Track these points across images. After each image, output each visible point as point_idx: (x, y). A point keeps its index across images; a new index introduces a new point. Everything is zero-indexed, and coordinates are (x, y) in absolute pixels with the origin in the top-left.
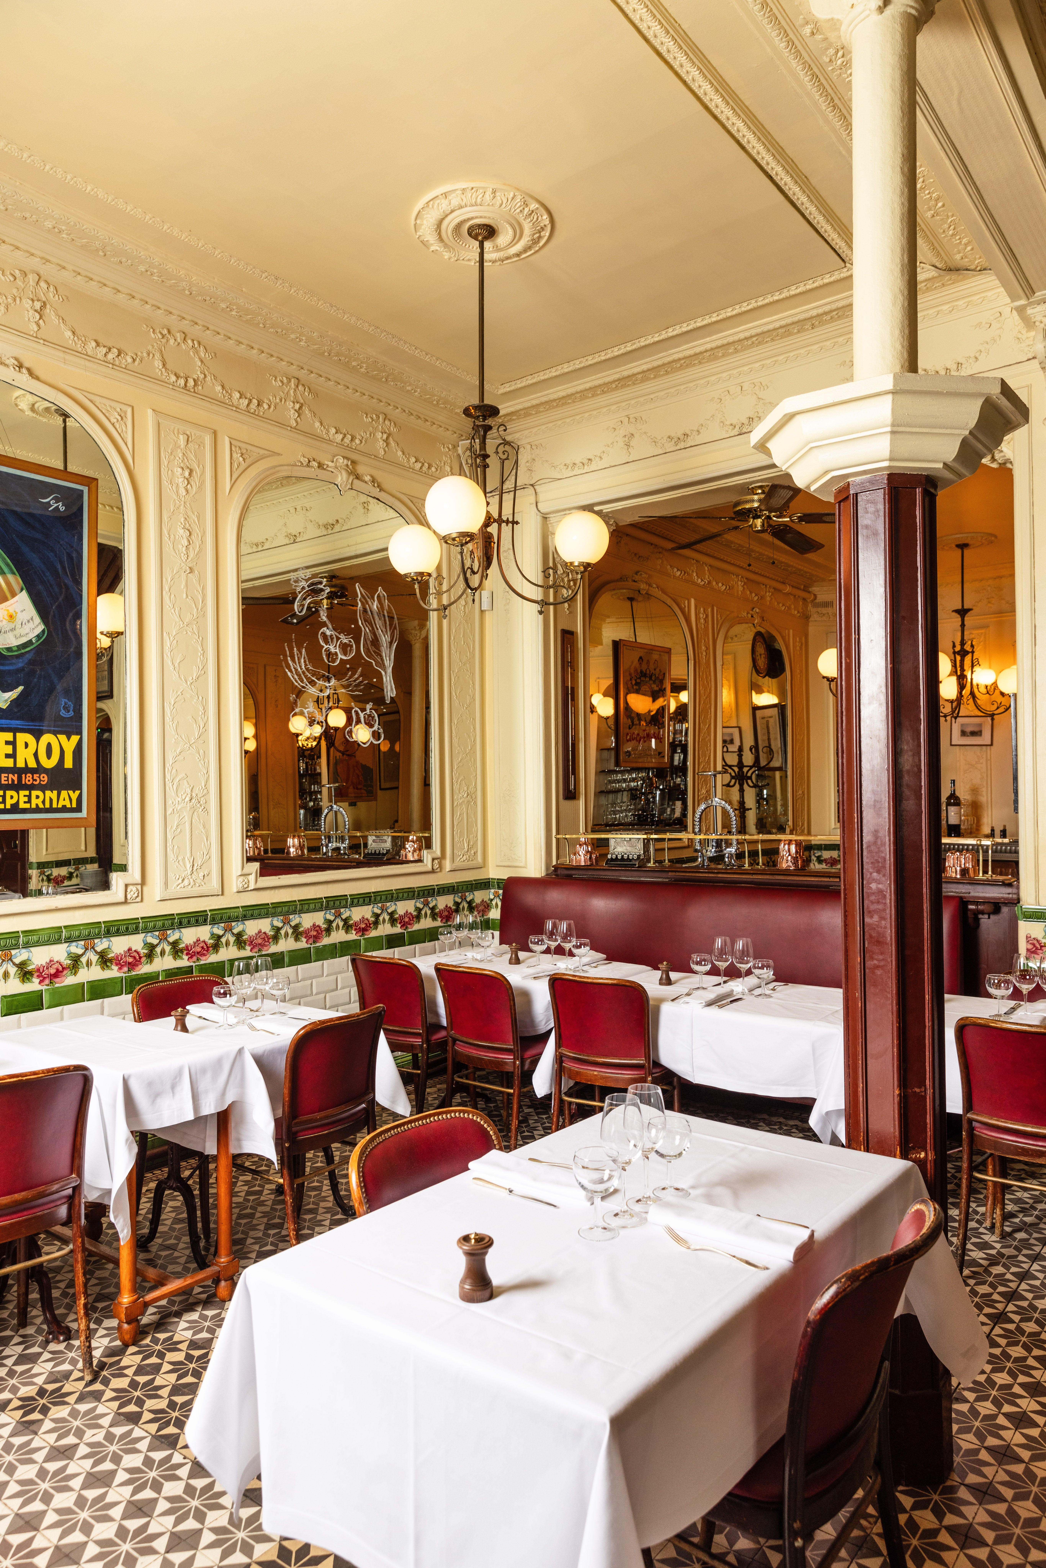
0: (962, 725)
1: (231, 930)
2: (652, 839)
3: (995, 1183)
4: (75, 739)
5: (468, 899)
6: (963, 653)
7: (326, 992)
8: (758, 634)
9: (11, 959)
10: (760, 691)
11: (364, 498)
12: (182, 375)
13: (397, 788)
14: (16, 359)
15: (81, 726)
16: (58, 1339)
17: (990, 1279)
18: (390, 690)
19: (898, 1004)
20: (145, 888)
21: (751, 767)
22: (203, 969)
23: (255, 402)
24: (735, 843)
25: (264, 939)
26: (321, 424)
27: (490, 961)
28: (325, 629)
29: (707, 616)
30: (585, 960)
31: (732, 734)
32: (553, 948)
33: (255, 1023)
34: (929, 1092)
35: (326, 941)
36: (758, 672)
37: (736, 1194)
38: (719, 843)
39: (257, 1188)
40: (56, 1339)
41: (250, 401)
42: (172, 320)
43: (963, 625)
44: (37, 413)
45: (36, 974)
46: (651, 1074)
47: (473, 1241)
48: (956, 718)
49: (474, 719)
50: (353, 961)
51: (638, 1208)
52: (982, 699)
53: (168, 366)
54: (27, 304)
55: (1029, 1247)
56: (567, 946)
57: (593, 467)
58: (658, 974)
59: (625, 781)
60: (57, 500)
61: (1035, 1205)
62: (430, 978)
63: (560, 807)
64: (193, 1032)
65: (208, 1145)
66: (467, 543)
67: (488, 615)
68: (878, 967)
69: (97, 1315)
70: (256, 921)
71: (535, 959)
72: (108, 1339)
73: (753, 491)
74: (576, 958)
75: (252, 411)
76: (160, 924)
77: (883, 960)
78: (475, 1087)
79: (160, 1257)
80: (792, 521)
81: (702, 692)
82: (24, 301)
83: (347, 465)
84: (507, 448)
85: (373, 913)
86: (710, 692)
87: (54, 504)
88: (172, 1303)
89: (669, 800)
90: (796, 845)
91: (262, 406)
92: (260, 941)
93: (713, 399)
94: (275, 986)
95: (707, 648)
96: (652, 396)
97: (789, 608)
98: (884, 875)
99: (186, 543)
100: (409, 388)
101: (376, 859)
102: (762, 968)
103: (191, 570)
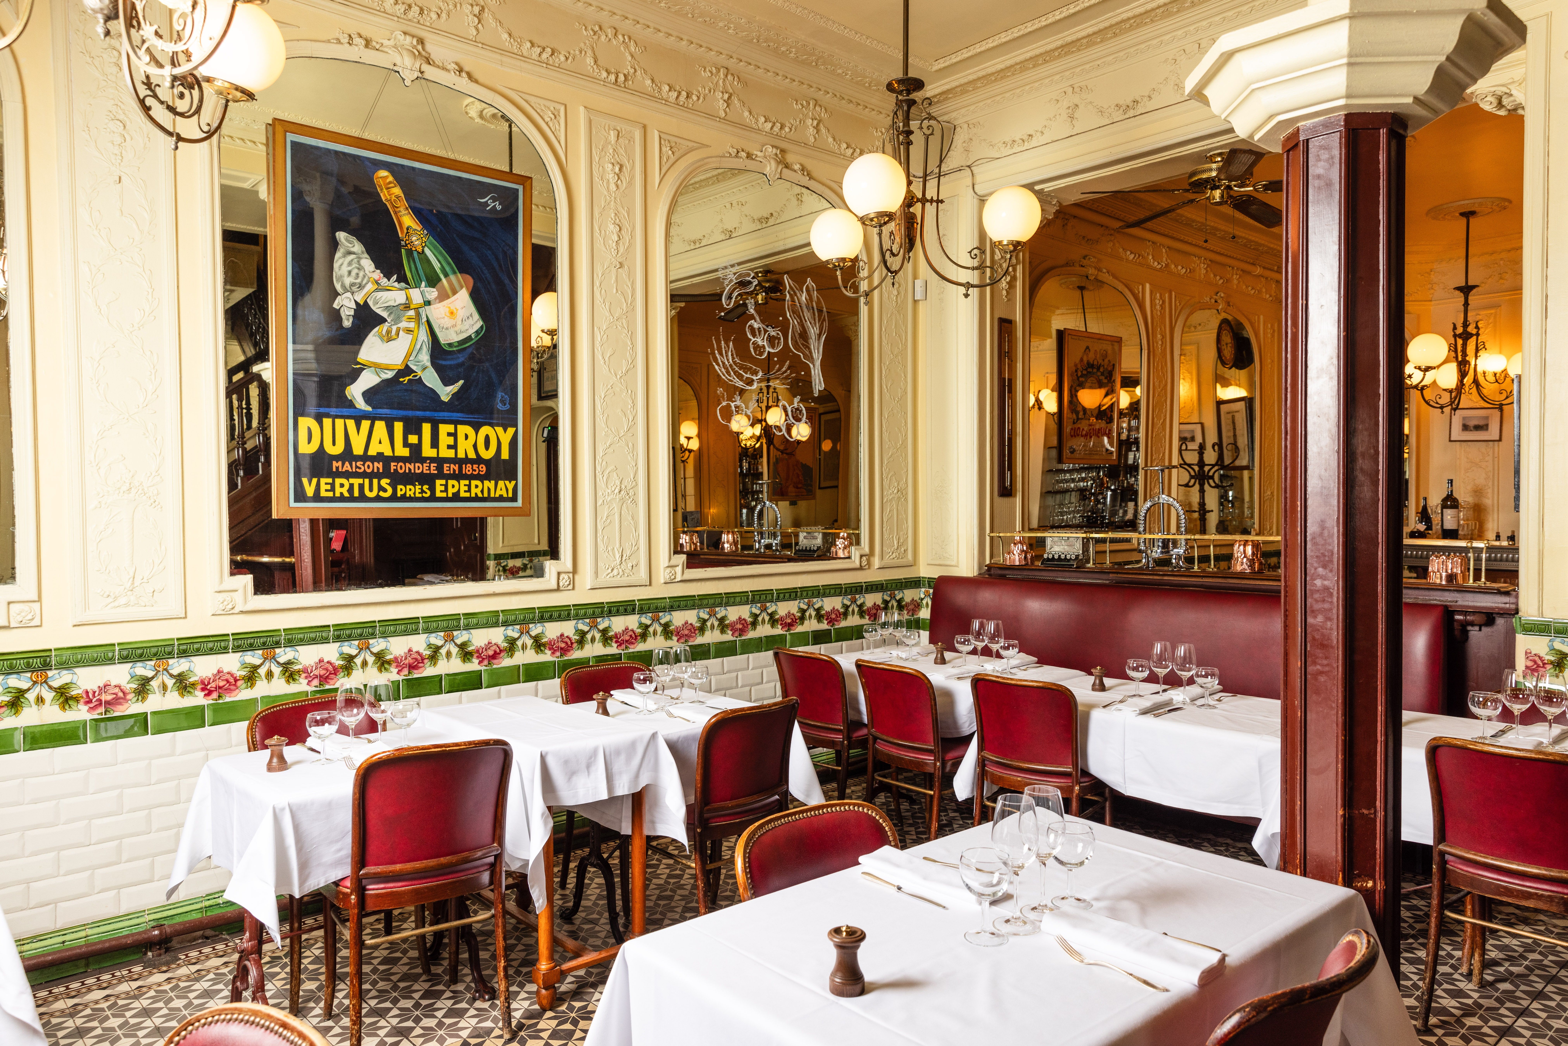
0: (1464, 418)
1: (658, 620)
2: (1092, 538)
3: (1474, 925)
4: (511, 431)
5: (898, 598)
6: (1466, 336)
7: (752, 685)
8: (1225, 321)
9: (453, 640)
10: (1226, 383)
11: (798, 190)
12: (613, 70)
13: (837, 487)
14: (457, 64)
15: (517, 419)
16: (484, 998)
17: (1463, 1031)
18: (818, 384)
19: (1344, 715)
20: (576, 577)
21: (1213, 466)
22: (632, 657)
23: (684, 94)
24: (1183, 543)
25: (690, 630)
26: (750, 113)
27: (915, 660)
28: (753, 321)
29: (1164, 302)
30: (1014, 662)
31: (1193, 431)
32: (979, 648)
33: (674, 710)
34: (1380, 815)
35: (751, 634)
36: (1224, 363)
37: (1144, 910)
38: (1165, 543)
39: (678, 872)
40: (482, 998)
41: (679, 93)
42: (603, 16)
43: (1466, 304)
44: (485, 120)
45: (476, 655)
46: (1079, 783)
47: (844, 934)
48: (1455, 410)
49: (906, 413)
50: (776, 655)
51: (1032, 916)
52: (1489, 389)
53: (599, 63)
54: (467, 9)
55: (1515, 999)
56: (995, 647)
57: (1034, 143)
58: (1092, 679)
59: (1073, 480)
60: (494, 199)
61: (1525, 954)
62: (851, 675)
63: (995, 504)
64: (613, 716)
65: (624, 825)
66: (885, 223)
67: (921, 306)
68: (1321, 673)
69: (520, 979)
70: (683, 612)
71: (961, 660)
72: (528, 1002)
73: (1211, 160)
74: (1005, 660)
75: (681, 103)
76: (590, 611)
77: (1327, 665)
78: (898, 787)
79: (582, 930)
80: (1255, 190)
81: (1157, 384)
82: (464, 6)
83: (776, 154)
84: (932, 122)
85: (800, 608)
86: (1166, 385)
87: (492, 204)
88: (589, 974)
89: (1122, 501)
90: (1253, 546)
91: (691, 97)
92: (686, 632)
93: (1166, 61)
94: (694, 675)
95: (1163, 337)
96: (1099, 62)
97: (1260, 292)
98: (1331, 571)
99: (616, 239)
100: (840, 71)
101: (806, 555)
102: (1206, 676)
103: (621, 265)
